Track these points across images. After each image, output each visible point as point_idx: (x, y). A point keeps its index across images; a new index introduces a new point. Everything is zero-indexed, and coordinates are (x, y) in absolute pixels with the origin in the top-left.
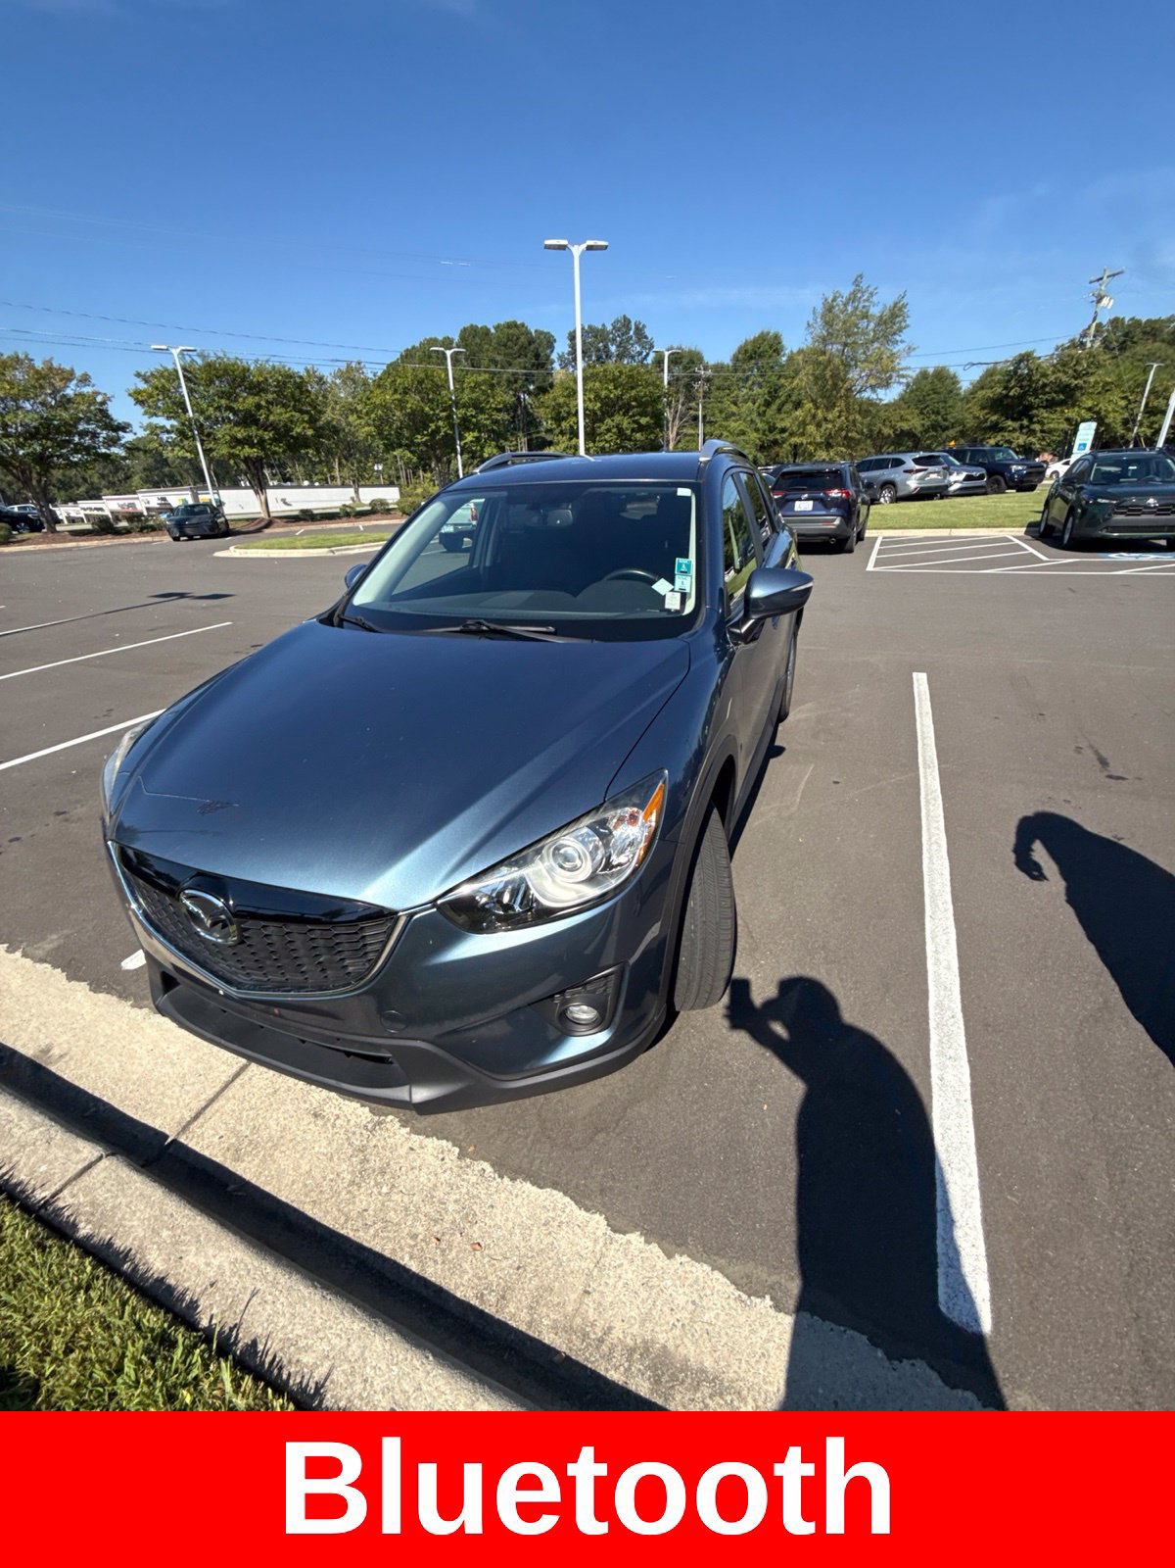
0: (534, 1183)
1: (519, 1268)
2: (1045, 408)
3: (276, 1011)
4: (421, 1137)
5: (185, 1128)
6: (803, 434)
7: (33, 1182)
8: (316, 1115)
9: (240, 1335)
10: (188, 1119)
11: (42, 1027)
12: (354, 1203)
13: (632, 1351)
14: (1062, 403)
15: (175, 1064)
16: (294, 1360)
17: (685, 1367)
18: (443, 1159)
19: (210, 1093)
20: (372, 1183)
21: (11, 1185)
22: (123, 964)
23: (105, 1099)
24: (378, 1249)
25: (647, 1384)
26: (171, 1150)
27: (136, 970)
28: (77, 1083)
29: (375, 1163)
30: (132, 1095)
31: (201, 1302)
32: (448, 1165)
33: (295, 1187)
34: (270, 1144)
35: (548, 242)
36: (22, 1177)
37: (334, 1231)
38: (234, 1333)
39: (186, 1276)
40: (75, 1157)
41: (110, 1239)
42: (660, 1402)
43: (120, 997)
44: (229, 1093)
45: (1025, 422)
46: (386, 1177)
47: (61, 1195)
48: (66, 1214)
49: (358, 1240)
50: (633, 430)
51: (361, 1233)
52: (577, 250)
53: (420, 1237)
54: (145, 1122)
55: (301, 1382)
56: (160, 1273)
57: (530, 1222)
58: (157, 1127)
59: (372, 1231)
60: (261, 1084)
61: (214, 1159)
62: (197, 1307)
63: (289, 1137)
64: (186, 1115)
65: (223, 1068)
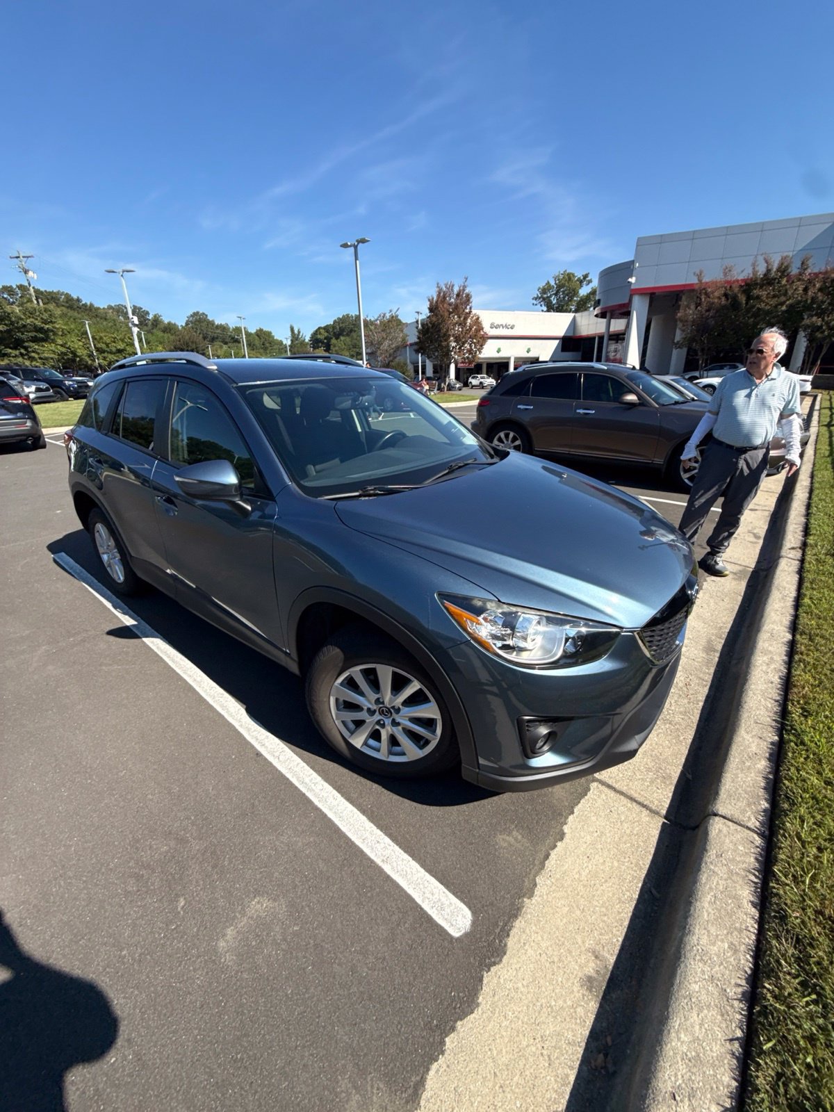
5: (655, 813)
7: (752, 850)
10: (648, 812)
11: (555, 1010)
15: (601, 832)
19: (624, 800)
22: (456, 933)
23: (640, 885)
26: (672, 818)
28: (626, 923)
30: (634, 861)
40: (725, 830)
44: (624, 789)
47: (752, 827)
54: (656, 842)
58: (658, 832)
61: (672, 790)
64: (645, 812)
65: (603, 796)
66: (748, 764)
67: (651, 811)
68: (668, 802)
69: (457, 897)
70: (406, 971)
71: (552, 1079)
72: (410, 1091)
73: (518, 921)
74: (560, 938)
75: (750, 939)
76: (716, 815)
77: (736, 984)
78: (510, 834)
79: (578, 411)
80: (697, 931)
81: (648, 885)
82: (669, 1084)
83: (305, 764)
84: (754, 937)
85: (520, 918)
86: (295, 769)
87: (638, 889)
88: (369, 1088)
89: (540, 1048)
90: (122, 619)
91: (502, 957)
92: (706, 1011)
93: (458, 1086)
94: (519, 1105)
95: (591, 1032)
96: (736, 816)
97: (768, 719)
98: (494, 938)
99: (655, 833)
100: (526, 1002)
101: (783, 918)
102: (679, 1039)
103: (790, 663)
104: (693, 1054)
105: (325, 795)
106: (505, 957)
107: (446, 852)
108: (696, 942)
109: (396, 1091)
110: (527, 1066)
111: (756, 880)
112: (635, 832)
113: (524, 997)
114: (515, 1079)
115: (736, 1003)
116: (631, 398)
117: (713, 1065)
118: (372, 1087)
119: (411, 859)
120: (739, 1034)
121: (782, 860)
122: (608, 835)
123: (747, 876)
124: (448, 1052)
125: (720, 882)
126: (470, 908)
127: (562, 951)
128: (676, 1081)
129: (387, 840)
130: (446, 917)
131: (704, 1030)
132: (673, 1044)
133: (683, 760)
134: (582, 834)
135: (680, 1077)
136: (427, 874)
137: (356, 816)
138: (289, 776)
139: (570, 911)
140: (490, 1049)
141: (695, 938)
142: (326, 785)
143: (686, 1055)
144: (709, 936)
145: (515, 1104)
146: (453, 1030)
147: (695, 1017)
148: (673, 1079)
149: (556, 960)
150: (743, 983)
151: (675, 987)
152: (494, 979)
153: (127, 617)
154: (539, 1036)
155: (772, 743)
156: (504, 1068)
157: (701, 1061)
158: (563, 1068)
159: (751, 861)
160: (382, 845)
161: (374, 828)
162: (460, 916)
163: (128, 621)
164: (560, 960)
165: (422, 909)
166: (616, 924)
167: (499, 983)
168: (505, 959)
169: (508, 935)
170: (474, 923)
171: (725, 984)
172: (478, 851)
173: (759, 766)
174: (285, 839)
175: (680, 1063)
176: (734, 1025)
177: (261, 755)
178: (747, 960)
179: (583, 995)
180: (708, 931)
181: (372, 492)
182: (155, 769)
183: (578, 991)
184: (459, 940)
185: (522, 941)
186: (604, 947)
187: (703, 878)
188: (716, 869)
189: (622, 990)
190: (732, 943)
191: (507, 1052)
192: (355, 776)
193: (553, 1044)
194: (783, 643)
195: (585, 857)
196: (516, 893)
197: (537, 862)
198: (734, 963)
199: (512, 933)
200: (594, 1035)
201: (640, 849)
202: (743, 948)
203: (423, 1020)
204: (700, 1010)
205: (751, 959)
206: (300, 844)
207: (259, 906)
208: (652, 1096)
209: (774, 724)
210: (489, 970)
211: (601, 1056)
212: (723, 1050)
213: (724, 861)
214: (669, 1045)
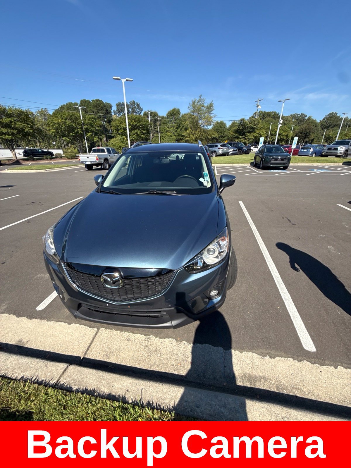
0: (200, 344)
1: (205, 366)
2: (248, 133)
3: (129, 307)
4: (163, 339)
5: (86, 353)
6: (189, 137)
7: (47, 379)
8: (128, 340)
9: (143, 401)
10: (86, 350)
11: (15, 334)
12: (151, 361)
13: (242, 377)
14: (252, 132)
15: (73, 336)
16: (163, 403)
17: (256, 377)
18: (172, 343)
19: (90, 341)
20: (154, 355)
21: (40, 382)
22: (37, 309)
23: (51, 351)
24: (164, 371)
25: (249, 384)
26: (84, 361)
27: (42, 310)
28: (38, 349)
29: (152, 349)
30: (61, 348)
31: (126, 396)
32: (174, 344)
33: (131, 361)
34: (117, 351)
35: (114, 77)
36: (43, 379)
37: (149, 370)
38: (141, 401)
39: (117, 391)
40: (59, 368)
41: (86, 388)
42: (253, 387)
43: (41, 319)
44: (96, 340)
45: (244, 136)
46: (158, 352)
47: (60, 380)
48: (66, 385)
49: (157, 370)
50: (141, 135)
51: (157, 368)
52: (123, 81)
53: (175, 365)
54: (71, 354)
55: (168, 408)
56: (108, 392)
57: (203, 353)
58: (75, 355)
59: (160, 367)
60: (105, 335)
61: (100, 360)
62: (126, 398)
63: (122, 348)
65: (90, 333)
69: (47, 305)
73: (39, 320)
74: (34, 331)
76: (69, 366)
81: (52, 354)
95: (8, 344)
96: (67, 373)
98: (35, 316)
112: (74, 347)
127: (30, 332)
130: (42, 305)
133: (120, 363)
134: (71, 329)
139: (42, 332)
140: (8, 323)
141: (14, 357)
149: (27, 331)
154: (9, 332)
165: (44, 300)
166: (37, 345)
167: (23, 320)
168: (29, 320)
169: (35, 319)
170: (39, 311)
179: (17, 340)
184: (35, 309)
185: (33, 322)
186: (30, 343)
189: (17, 350)
196: (48, 317)
201: (66, 349)
203: (17, 309)
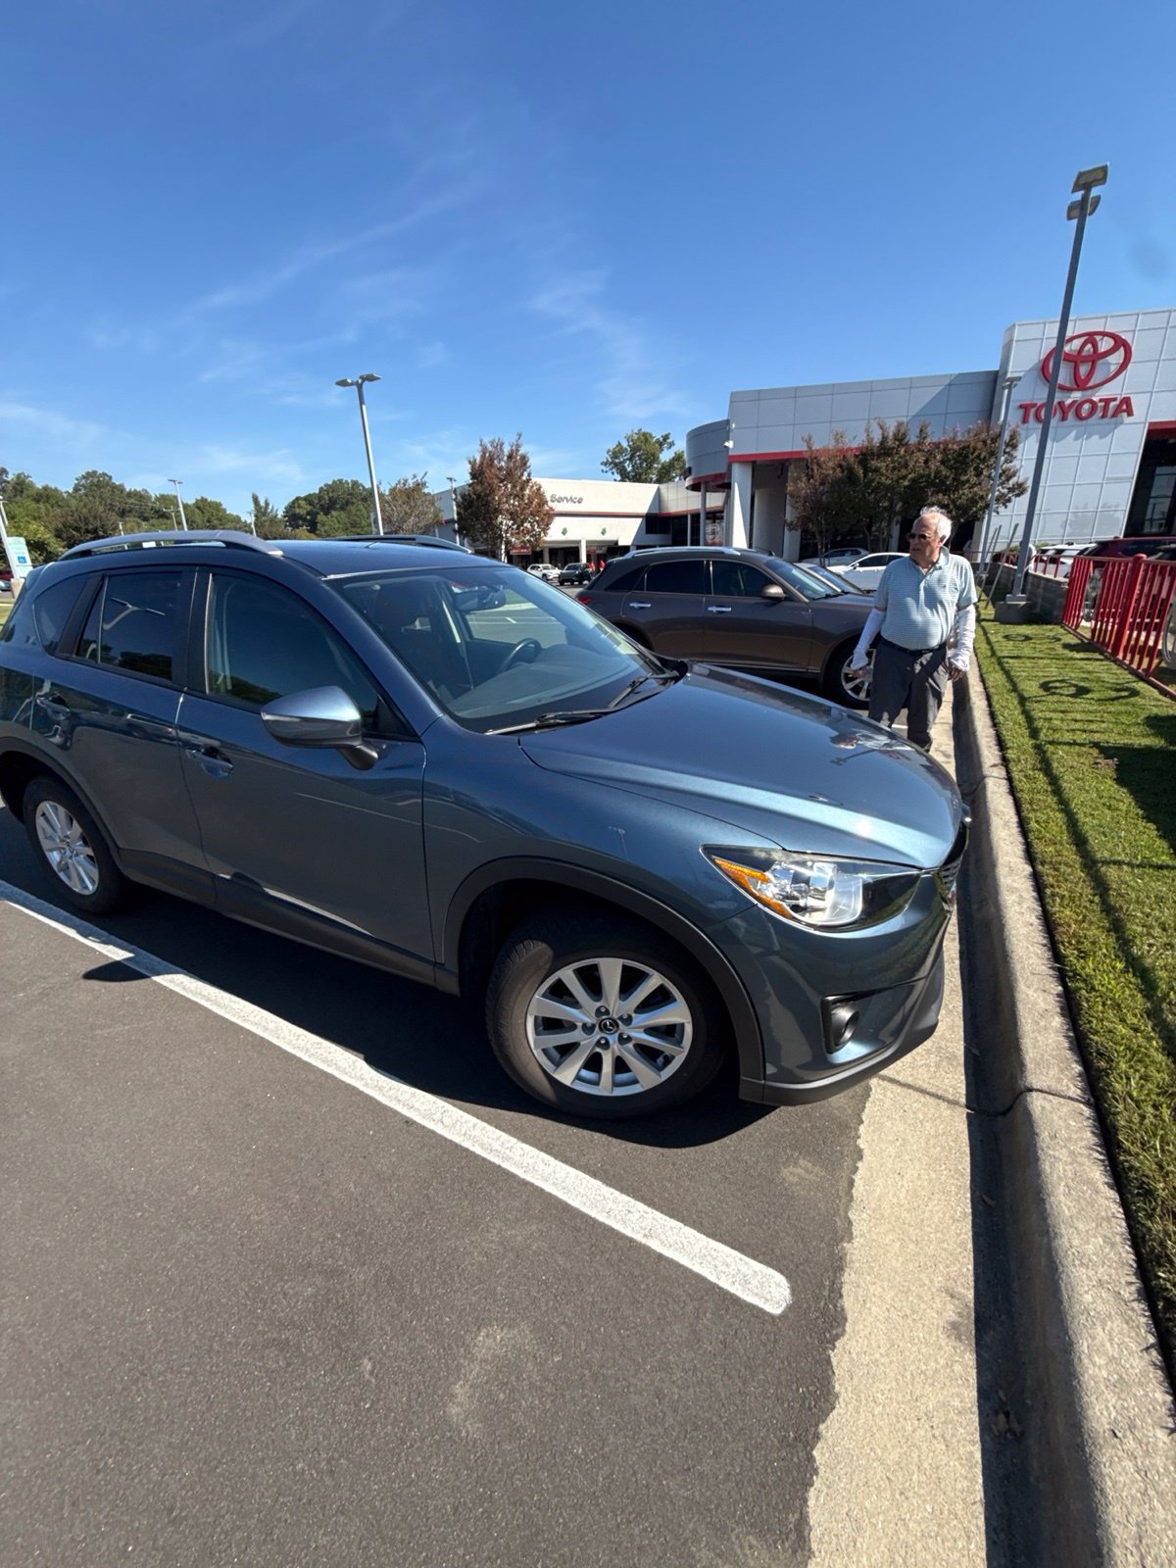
5: (955, 1103)
7: (1085, 1123)
10: (946, 1103)
19: (916, 1095)
22: (776, 1310)
23: (969, 1195)
28: (970, 1246)
30: (952, 1168)
36: (1089, 1135)
40: (1048, 1106)
44: (910, 1081)
47: (1074, 1096)
54: (967, 1139)
58: (966, 1126)
61: (963, 1072)
64: (944, 1105)
65: (889, 1094)
66: (1042, 1023)
67: (949, 1102)
68: (964, 1087)
69: (760, 1262)
70: (730, 1378)
71: (956, 1463)
72: (793, 1536)
73: (846, 1274)
74: (903, 1283)
75: (1121, 1227)
76: (1031, 1090)
77: (1128, 1285)
78: (796, 1164)
79: (710, 609)
80: (1064, 1231)
81: (977, 1192)
82: (1104, 1421)
83: (485, 1124)
84: (1124, 1224)
85: (847, 1270)
86: (473, 1133)
87: (969, 1201)
88: (739, 1551)
89: (929, 1429)
90: (105, 952)
91: (844, 1325)
92: (1109, 1323)
93: (850, 1510)
94: (930, 1510)
95: (979, 1391)
96: (1053, 1087)
97: (1044, 967)
98: (826, 1304)
99: (962, 1127)
100: (892, 1374)
101: (1148, 1193)
102: (1094, 1365)
103: (1041, 898)
104: (1115, 1376)
105: (531, 1161)
106: (847, 1324)
107: (724, 1205)
108: (1068, 1245)
109: (775, 1542)
110: (923, 1458)
111: (1102, 1157)
112: (941, 1132)
113: (888, 1370)
114: (915, 1477)
115: (1135, 1305)
116: (775, 590)
117: (1141, 1384)
118: (742, 1547)
119: (681, 1225)
120: (1152, 1340)
121: (1124, 1126)
122: (912, 1141)
123: (1091, 1155)
124: (822, 1470)
125: (1066, 1168)
126: (782, 1272)
127: (911, 1298)
128: (1110, 1415)
129: (641, 1206)
130: (755, 1291)
131: (1116, 1346)
132: (1091, 1372)
133: (962, 1033)
134: (882, 1145)
135: (1112, 1408)
136: (710, 1240)
137: (584, 1182)
138: (466, 1144)
139: (902, 1247)
140: (871, 1449)
141: (1065, 1240)
142: (527, 1147)
143: (1109, 1381)
144: (1078, 1234)
145: (926, 1510)
146: (819, 1438)
147: (1101, 1333)
148: (1105, 1413)
149: (908, 1312)
150: (1133, 1279)
151: (1066, 1304)
152: (844, 1357)
153: (111, 947)
154: (922, 1414)
155: (1058, 995)
156: (896, 1467)
157: (1127, 1383)
158: (964, 1446)
159: (1088, 1137)
160: (637, 1215)
161: (617, 1193)
162: (773, 1286)
163: (117, 954)
164: (914, 1312)
165: (720, 1288)
166: (959, 1250)
167: (851, 1360)
168: (848, 1327)
169: (841, 1296)
170: (793, 1291)
171: (1116, 1286)
172: (765, 1195)
173: (1054, 1024)
174: (493, 1235)
175: (1106, 1392)
176: (1143, 1331)
177: (414, 1122)
178: (1128, 1252)
179: (954, 1348)
180: (1076, 1228)
181: (552, 721)
182: (248, 1175)
183: (948, 1345)
184: (783, 1316)
185: (860, 1298)
186: (956, 1282)
187: (1046, 1167)
188: (1057, 1154)
189: (994, 1330)
190: (1105, 1236)
191: (893, 1447)
192: (564, 1127)
193: (943, 1419)
194: (1025, 877)
195: (896, 1175)
196: (831, 1239)
197: (842, 1194)
198: (1116, 1259)
199: (844, 1291)
200: (984, 1394)
201: (954, 1151)
202: (1118, 1239)
203: (775, 1436)
204: (1104, 1324)
205: (1130, 1250)
206: (519, 1238)
207: (490, 1341)
208: (1090, 1442)
209: (1052, 972)
210: (834, 1347)
211: (1002, 1417)
212: (1143, 1363)
213: (1061, 1143)
214: (1086, 1375)
